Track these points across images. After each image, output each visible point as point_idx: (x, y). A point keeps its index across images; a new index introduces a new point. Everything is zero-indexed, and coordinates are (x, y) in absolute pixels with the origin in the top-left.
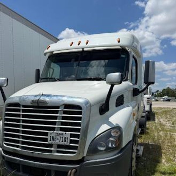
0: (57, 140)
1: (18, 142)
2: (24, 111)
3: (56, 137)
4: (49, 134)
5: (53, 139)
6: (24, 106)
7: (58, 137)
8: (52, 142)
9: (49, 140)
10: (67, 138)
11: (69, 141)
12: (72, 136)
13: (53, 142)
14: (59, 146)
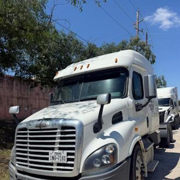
0: (56, 159)
1: (26, 161)
2: (30, 134)
3: (55, 156)
4: (50, 154)
5: (53, 158)
6: (30, 130)
7: (57, 156)
8: (52, 161)
9: (50, 159)
10: (65, 157)
11: (66, 159)
12: (68, 154)
13: (54, 161)
14: (59, 164)
